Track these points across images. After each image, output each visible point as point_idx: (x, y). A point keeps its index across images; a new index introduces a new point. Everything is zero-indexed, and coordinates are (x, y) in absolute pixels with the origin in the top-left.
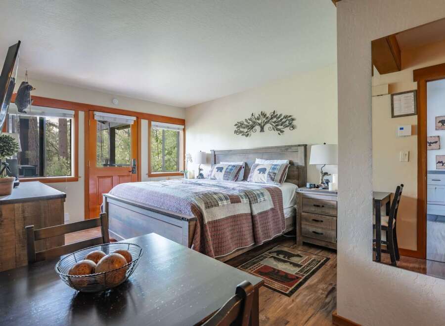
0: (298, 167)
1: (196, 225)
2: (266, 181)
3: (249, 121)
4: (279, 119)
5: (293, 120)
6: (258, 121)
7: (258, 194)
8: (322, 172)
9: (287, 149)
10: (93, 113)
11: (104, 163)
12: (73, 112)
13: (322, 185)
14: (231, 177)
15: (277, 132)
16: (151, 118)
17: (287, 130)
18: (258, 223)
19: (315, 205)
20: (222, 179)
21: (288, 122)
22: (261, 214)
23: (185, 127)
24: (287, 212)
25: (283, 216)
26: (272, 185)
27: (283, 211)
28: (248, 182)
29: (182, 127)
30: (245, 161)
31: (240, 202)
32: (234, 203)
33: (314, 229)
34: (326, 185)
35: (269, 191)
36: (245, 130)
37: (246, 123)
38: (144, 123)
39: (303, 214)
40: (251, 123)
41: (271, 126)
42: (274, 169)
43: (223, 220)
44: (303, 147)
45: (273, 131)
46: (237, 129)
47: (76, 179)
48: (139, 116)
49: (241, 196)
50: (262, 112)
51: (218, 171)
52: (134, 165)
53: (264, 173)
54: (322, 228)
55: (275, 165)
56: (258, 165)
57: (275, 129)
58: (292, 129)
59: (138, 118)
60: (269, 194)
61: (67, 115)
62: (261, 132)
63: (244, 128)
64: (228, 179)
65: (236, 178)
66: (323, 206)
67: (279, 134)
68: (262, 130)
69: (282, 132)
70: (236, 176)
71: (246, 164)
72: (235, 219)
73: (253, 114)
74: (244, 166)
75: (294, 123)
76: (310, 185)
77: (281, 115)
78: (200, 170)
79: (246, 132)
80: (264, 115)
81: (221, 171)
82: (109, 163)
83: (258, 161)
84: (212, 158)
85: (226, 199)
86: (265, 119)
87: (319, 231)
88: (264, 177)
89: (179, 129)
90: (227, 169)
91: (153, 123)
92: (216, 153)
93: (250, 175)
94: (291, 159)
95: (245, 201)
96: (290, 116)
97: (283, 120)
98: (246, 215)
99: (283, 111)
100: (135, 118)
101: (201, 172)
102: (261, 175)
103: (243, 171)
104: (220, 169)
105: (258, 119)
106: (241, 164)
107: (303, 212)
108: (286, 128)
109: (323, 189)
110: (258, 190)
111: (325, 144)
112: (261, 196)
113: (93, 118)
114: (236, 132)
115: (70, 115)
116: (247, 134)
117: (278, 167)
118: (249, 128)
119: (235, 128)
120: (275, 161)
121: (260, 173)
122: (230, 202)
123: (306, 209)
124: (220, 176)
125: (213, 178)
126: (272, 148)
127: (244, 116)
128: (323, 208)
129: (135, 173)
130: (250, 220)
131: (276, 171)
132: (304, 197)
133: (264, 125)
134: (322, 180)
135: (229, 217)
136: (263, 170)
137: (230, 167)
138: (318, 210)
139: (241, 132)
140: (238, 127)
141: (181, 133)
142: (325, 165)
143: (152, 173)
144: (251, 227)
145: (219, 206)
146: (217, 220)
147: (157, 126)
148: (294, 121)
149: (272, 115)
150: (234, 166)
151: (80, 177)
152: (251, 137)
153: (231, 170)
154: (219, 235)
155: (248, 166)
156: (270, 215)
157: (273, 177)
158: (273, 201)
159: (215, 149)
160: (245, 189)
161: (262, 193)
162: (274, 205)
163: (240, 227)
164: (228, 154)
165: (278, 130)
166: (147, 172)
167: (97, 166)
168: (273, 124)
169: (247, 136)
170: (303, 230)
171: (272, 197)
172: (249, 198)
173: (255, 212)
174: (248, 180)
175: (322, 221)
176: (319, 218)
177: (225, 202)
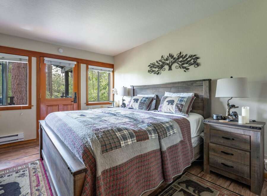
0: (203, 99)
1: (85, 178)
2: (174, 112)
3: (159, 62)
4: (185, 59)
5: (198, 58)
6: (167, 62)
7: (167, 127)
8: (228, 105)
9: (192, 84)
10: (44, 58)
11: (61, 95)
12: (27, 58)
13: (230, 117)
14: (145, 107)
15: (183, 70)
16: (88, 63)
17: (192, 68)
18: (167, 160)
19: (223, 137)
20: (137, 109)
21: (192, 60)
22: (170, 148)
23: (114, 69)
24: (194, 141)
25: (192, 145)
26: (180, 115)
27: (191, 141)
28: (159, 111)
29: (112, 69)
30: (156, 94)
31: (148, 138)
32: (141, 141)
33: (223, 161)
34: (234, 117)
35: (178, 123)
36: (157, 69)
37: (157, 64)
38: (83, 66)
39: (211, 144)
40: (161, 63)
41: (178, 65)
42: (181, 101)
43: (126, 164)
44: (207, 82)
45: (179, 69)
46: (150, 69)
47: (30, 107)
48: (79, 61)
49: (149, 131)
50: (170, 54)
51: (134, 102)
52: (75, 97)
53: (172, 104)
54: (233, 162)
55: (183, 98)
56: (167, 97)
57: (182, 67)
58: (196, 66)
59: (78, 62)
60: (178, 126)
61: (22, 60)
62: (169, 70)
63: (155, 68)
64: (142, 109)
65: (149, 108)
66: (233, 139)
67: (185, 71)
68: (170, 69)
69: (188, 69)
70: (149, 106)
71: (157, 96)
72: (142, 159)
73: (162, 56)
74: (156, 98)
75: (199, 61)
76: (217, 117)
77: (186, 55)
78: (123, 100)
79: (157, 71)
80: (171, 56)
81: (137, 102)
82: (64, 95)
83: (167, 94)
84: (132, 92)
85: (132, 136)
86: (172, 59)
87: (229, 163)
88: (173, 108)
89: (109, 71)
90: (142, 100)
91: (90, 66)
92: (134, 88)
93: (160, 106)
94: (196, 92)
95: (154, 136)
96: (195, 55)
97: (189, 59)
98: (154, 152)
99: (188, 51)
100: (75, 63)
101: (124, 102)
102: (170, 106)
103: (154, 101)
104: (136, 100)
105: (167, 60)
106: (153, 97)
107: (211, 143)
108: (191, 66)
109: (231, 121)
110: (167, 122)
111: (232, 77)
112: (170, 129)
113: (44, 62)
114: (149, 71)
115: (25, 60)
116: (158, 72)
117: (185, 100)
118: (160, 68)
119: (149, 68)
120: (182, 93)
121: (168, 104)
122: (136, 141)
123: (214, 140)
124: (136, 105)
125: (131, 107)
126: (179, 83)
127: (155, 58)
128: (234, 141)
129: (76, 103)
130: (159, 157)
131: (183, 103)
132: (212, 128)
133: (172, 65)
134: (229, 112)
135: (135, 158)
136: (171, 102)
137: (144, 99)
138: (228, 143)
139: (153, 71)
140: (151, 67)
141: (111, 74)
142: (232, 97)
143: (89, 103)
144: (160, 165)
145: (121, 147)
146: (116, 166)
147: (93, 69)
148: (198, 60)
149: (179, 56)
150: (147, 98)
151: (33, 106)
152: (161, 74)
153: (145, 101)
154: (119, 184)
155: (159, 99)
156: (180, 148)
157: (181, 108)
158: (182, 133)
159: (134, 85)
160: (155, 122)
161: (171, 126)
162: (184, 137)
163: (147, 167)
164: (144, 88)
165: (183, 68)
166: (85, 102)
167: (47, 98)
168: (180, 63)
169: (158, 74)
170: (211, 160)
171: (181, 129)
172: (158, 133)
173: (165, 148)
174: (159, 110)
175: (232, 155)
176: (229, 151)
177: (130, 142)
